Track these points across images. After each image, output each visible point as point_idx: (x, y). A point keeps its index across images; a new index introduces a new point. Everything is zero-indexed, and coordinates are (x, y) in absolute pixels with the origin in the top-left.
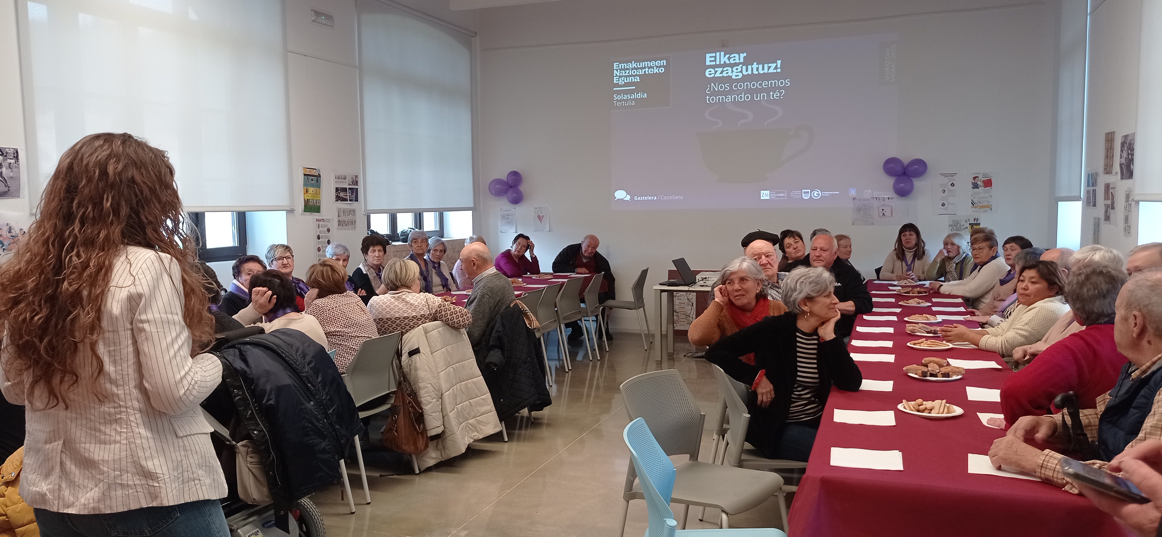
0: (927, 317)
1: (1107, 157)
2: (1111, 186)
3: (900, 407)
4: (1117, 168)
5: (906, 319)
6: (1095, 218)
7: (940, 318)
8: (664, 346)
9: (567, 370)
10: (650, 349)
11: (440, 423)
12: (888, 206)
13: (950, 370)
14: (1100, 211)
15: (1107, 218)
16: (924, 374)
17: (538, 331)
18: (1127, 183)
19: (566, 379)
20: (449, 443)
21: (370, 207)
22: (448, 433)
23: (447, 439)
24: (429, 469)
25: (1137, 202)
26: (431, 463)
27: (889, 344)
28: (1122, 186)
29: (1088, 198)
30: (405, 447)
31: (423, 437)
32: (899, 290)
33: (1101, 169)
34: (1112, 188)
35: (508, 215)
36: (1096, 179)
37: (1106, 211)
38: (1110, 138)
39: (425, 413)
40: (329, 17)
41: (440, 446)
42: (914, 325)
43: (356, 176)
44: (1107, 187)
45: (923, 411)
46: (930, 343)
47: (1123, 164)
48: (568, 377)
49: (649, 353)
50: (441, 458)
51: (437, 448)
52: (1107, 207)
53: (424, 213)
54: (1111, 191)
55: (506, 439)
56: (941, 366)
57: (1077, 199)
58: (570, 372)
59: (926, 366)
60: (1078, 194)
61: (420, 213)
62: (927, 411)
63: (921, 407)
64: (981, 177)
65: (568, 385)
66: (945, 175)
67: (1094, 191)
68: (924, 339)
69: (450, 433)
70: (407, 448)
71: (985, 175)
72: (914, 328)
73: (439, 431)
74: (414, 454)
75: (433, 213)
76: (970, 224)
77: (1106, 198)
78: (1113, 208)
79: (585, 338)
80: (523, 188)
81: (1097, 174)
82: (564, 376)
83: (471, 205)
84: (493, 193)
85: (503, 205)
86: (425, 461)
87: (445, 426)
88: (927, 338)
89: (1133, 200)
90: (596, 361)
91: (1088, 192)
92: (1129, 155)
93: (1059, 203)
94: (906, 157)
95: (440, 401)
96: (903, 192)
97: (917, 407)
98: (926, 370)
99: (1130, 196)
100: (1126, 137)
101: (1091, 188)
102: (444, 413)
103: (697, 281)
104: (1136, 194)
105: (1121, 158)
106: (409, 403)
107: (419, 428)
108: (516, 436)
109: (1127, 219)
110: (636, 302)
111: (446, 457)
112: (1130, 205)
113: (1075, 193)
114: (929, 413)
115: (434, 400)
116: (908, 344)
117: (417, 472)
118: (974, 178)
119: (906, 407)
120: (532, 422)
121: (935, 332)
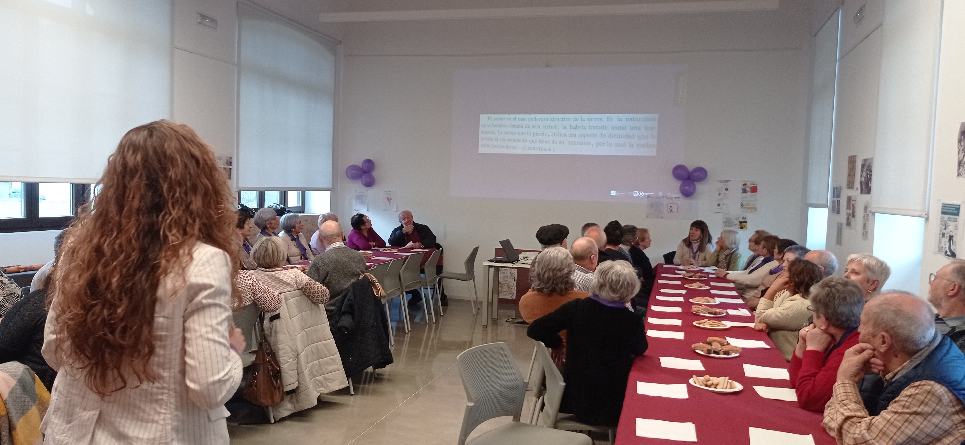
0: (708, 300)
1: (849, 175)
2: (852, 199)
3: (691, 381)
4: (857, 184)
5: (691, 300)
6: (838, 223)
7: (718, 301)
8: (490, 312)
9: (407, 332)
10: (477, 314)
11: (295, 380)
12: (675, 204)
13: (730, 349)
14: (842, 218)
15: (849, 224)
16: (709, 352)
17: (383, 298)
18: (866, 197)
19: (406, 340)
20: (302, 396)
21: (241, 185)
22: (302, 388)
23: (301, 393)
24: (283, 419)
25: (874, 214)
26: (286, 414)
27: (678, 322)
28: (861, 200)
29: (833, 207)
30: (263, 401)
31: (279, 392)
32: (684, 275)
33: (844, 184)
34: (853, 201)
35: (361, 196)
36: (840, 192)
37: (848, 219)
38: (852, 160)
39: (282, 371)
40: (213, 21)
41: (294, 400)
42: (698, 306)
43: (231, 158)
44: (849, 199)
45: (709, 386)
46: (712, 323)
47: (863, 182)
48: (407, 338)
49: (476, 318)
50: (294, 410)
51: (291, 401)
52: (849, 215)
53: (289, 192)
54: (852, 202)
55: (352, 393)
56: (722, 345)
57: (824, 206)
58: (410, 333)
59: (710, 344)
60: (825, 203)
61: (285, 192)
62: (713, 386)
63: (709, 383)
64: (749, 184)
65: (407, 345)
66: (721, 181)
67: (838, 201)
68: (707, 319)
69: (305, 388)
70: (265, 401)
71: (752, 183)
72: (699, 309)
73: (294, 386)
74: (270, 406)
75: (296, 192)
76: (740, 222)
77: (848, 207)
78: (854, 216)
79: (423, 303)
80: (375, 174)
81: (841, 188)
82: (404, 337)
83: (330, 186)
84: (350, 176)
85: (357, 187)
86: (280, 412)
87: (300, 381)
88: (710, 318)
89: (870, 211)
90: (432, 323)
91: (833, 202)
92: (867, 175)
93: (809, 208)
94: (691, 165)
95: (296, 360)
96: (687, 193)
97: (705, 383)
98: (710, 348)
99: (868, 208)
100: (865, 160)
101: (836, 199)
102: (300, 371)
103: (520, 259)
104: (873, 206)
105: (861, 177)
106: (269, 361)
107: (277, 383)
108: (360, 390)
109: (865, 226)
110: (468, 274)
111: (298, 409)
112: (868, 215)
113: (823, 202)
114: (715, 388)
115: (291, 360)
116: (694, 323)
117: (273, 421)
118: (744, 185)
119: (696, 382)
120: (376, 378)
121: (715, 313)
